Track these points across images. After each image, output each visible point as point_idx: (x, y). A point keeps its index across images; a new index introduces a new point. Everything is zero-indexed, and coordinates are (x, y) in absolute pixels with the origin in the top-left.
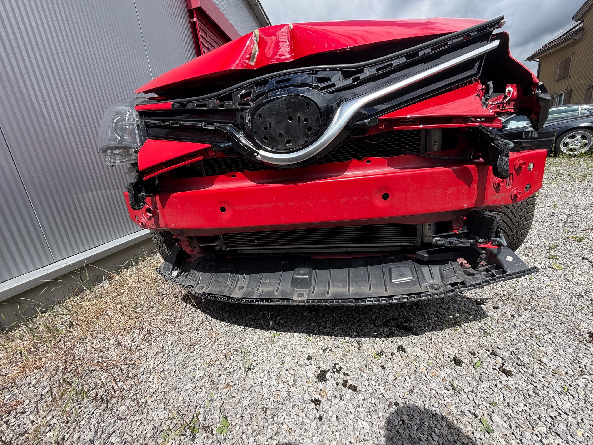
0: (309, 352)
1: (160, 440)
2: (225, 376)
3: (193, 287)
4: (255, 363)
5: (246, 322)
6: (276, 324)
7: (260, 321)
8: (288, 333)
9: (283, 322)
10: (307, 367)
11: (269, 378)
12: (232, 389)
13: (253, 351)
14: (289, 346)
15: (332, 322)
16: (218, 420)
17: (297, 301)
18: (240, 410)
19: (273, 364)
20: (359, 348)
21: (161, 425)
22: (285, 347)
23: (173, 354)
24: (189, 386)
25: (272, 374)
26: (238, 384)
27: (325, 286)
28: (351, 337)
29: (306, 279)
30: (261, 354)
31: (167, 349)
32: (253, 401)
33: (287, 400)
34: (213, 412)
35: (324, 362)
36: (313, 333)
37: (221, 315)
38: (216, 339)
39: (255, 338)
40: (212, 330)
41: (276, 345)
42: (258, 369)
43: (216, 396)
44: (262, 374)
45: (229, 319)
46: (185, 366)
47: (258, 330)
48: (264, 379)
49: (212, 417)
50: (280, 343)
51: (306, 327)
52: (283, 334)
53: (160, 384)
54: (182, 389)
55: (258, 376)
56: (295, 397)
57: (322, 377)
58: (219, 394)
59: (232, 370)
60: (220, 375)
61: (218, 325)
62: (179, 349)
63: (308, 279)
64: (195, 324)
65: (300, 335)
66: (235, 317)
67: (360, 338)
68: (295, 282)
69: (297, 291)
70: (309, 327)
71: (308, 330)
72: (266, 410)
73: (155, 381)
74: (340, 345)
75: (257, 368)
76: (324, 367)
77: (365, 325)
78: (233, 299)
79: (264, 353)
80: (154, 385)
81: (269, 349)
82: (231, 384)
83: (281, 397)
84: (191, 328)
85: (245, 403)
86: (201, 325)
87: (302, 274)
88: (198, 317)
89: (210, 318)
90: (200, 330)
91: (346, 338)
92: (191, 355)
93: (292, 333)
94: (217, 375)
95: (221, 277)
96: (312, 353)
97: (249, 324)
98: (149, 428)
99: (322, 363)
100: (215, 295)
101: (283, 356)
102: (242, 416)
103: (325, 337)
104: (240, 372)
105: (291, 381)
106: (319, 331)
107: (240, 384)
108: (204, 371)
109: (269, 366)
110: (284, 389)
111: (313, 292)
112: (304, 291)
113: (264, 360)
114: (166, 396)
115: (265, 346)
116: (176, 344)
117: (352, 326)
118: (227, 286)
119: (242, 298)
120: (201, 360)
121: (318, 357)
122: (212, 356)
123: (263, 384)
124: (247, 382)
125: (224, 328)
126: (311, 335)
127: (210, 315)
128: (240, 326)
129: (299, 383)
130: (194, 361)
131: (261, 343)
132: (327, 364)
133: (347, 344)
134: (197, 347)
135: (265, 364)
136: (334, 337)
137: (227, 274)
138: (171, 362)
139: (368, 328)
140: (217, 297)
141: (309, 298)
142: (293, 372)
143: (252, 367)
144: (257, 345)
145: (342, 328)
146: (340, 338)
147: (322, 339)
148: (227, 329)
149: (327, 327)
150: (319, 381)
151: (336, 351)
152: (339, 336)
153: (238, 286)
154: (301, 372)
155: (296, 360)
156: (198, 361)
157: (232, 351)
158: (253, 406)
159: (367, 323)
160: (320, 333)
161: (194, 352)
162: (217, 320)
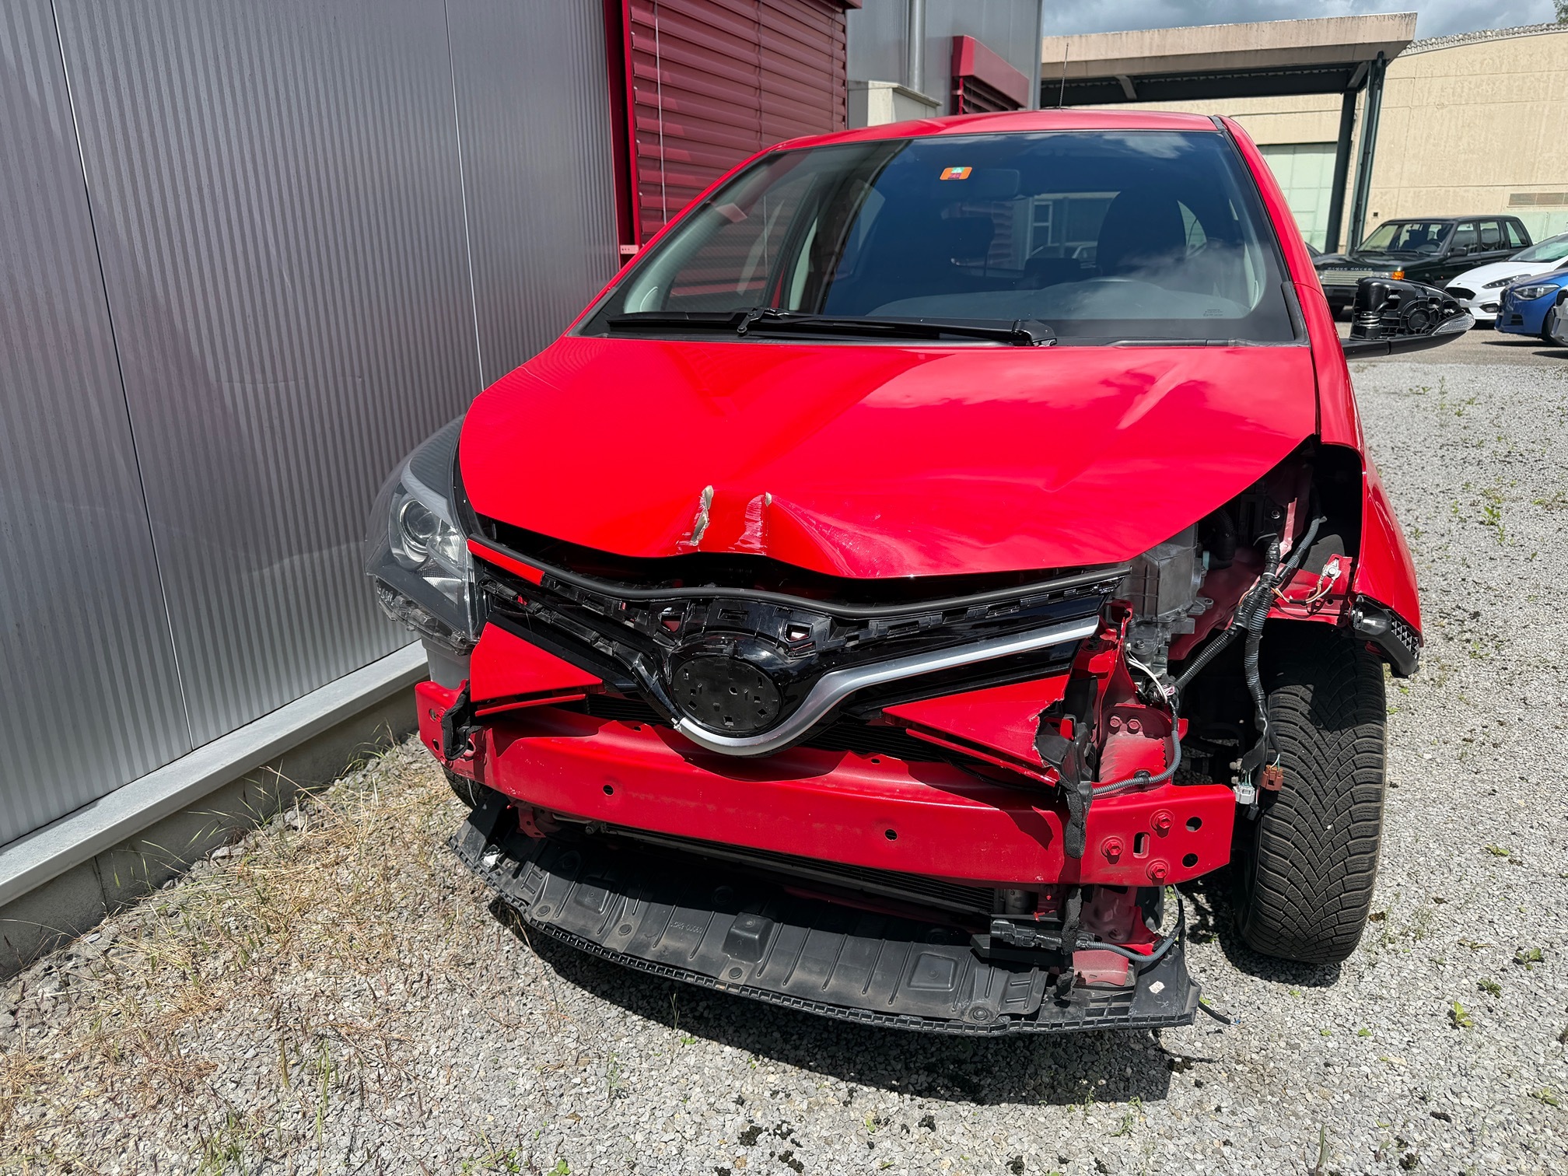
0: (743, 1089)
1: (459, 1171)
2: (572, 1098)
3: (528, 904)
4: (631, 1088)
5: (630, 1000)
6: (694, 1017)
7: (660, 1003)
8: (714, 1043)
9: (710, 1016)
10: (729, 1117)
11: (651, 1120)
12: (582, 1122)
13: (631, 1064)
14: (706, 1070)
15: (818, 1037)
16: (552, 1162)
17: (724, 984)
18: (589, 1157)
19: (666, 1097)
20: (845, 1104)
21: (458, 1150)
22: (699, 1070)
23: (473, 1035)
24: (505, 1101)
25: (658, 1113)
26: (592, 1116)
27: (788, 964)
28: (842, 1080)
29: (753, 940)
30: (646, 1074)
31: (461, 1023)
32: (615, 1148)
33: (674, 1160)
34: (544, 1149)
35: (764, 1114)
36: (767, 1054)
37: (578, 970)
38: (562, 1024)
39: (642, 1040)
40: (554, 1003)
41: (682, 1062)
42: (634, 1100)
43: (552, 1127)
44: (640, 1110)
45: (594, 984)
46: (498, 1066)
47: (652, 1022)
48: (643, 1119)
49: (542, 1156)
50: (691, 1060)
51: (756, 1039)
52: (704, 1042)
53: (451, 1087)
54: (491, 1104)
55: (632, 1111)
56: (689, 1159)
57: (749, 1137)
58: (557, 1126)
59: (585, 1090)
60: (562, 1095)
61: (568, 993)
62: (484, 1028)
63: (758, 944)
64: (519, 981)
65: (736, 1052)
66: (609, 982)
67: (859, 1086)
68: (733, 943)
69: (732, 961)
70: (763, 1039)
71: (758, 1046)
72: (635, 1165)
73: (444, 1081)
74: (811, 1091)
75: (633, 1098)
76: (759, 1122)
77: (886, 1059)
78: (606, 951)
79: (653, 1073)
80: (441, 1086)
81: (666, 1068)
82: (581, 1114)
83: (665, 1154)
84: (510, 988)
85: (600, 1148)
86: (532, 984)
87: (749, 926)
88: (526, 964)
89: (554, 974)
90: (530, 998)
91: (830, 1077)
92: (509, 1045)
93: (723, 1046)
94: (557, 1093)
95: (590, 894)
96: (747, 1092)
97: (635, 1005)
98: (440, 1149)
99: (759, 1114)
100: (571, 934)
101: (689, 1087)
102: (592, 1167)
103: (789, 1067)
104: (600, 1097)
105: (690, 1133)
106: (782, 1053)
107: (596, 1118)
108: (532, 1082)
109: (656, 1099)
110: (674, 1143)
111: (760, 972)
112: (745, 966)
113: (651, 1085)
114: (464, 1109)
115: (658, 1059)
116: (479, 1017)
117: (857, 1056)
118: (598, 920)
119: (624, 954)
120: (528, 1059)
121: (758, 1102)
122: (549, 1056)
123: (637, 1126)
124: (610, 1118)
125: (581, 1004)
126: (761, 1057)
127: (554, 965)
128: (615, 1006)
129: (703, 1139)
130: (516, 1059)
131: (651, 1052)
132: (769, 1118)
133: (827, 1090)
134: (522, 1033)
135: (650, 1093)
136: (806, 1072)
137: (602, 890)
138: (471, 1051)
139: (889, 1068)
140: (575, 940)
141: (748, 984)
142: (698, 1119)
143: (625, 1094)
144: (643, 1054)
145: (832, 1057)
146: (818, 1075)
147: (780, 1069)
148: (587, 1007)
149: (801, 1047)
150: (741, 1144)
151: (799, 1099)
152: (818, 1072)
153: (621, 923)
154: (715, 1122)
155: (712, 1100)
156: (522, 1060)
157: (590, 1055)
158: (614, 1156)
159: (892, 1057)
160: (781, 1056)
161: (516, 1042)
162: (568, 980)
